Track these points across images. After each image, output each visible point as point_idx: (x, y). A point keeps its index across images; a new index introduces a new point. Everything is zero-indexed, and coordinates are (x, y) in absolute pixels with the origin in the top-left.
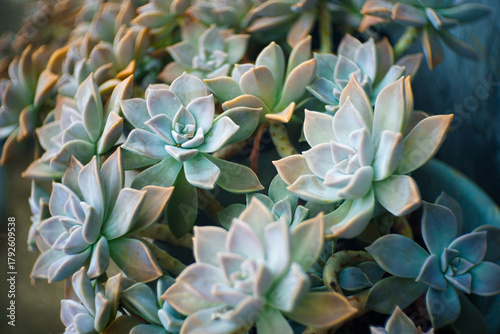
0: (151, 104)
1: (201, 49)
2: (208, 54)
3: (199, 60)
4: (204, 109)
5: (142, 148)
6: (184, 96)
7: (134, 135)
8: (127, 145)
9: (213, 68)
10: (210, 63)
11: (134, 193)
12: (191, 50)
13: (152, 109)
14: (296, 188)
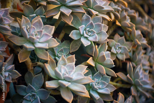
0: (99, 24)
1: (122, 46)
2: (120, 48)
3: (119, 45)
4: (94, 38)
5: (85, 19)
6: (101, 35)
7: (89, 17)
8: (86, 15)
9: (116, 49)
10: (117, 48)
11: (69, 13)
12: (122, 43)
13: (97, 24)
14: (63, 58)
